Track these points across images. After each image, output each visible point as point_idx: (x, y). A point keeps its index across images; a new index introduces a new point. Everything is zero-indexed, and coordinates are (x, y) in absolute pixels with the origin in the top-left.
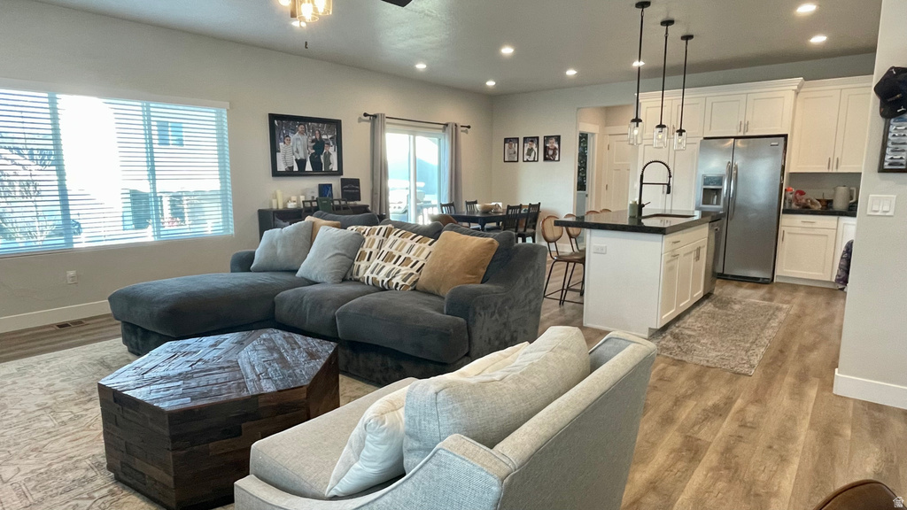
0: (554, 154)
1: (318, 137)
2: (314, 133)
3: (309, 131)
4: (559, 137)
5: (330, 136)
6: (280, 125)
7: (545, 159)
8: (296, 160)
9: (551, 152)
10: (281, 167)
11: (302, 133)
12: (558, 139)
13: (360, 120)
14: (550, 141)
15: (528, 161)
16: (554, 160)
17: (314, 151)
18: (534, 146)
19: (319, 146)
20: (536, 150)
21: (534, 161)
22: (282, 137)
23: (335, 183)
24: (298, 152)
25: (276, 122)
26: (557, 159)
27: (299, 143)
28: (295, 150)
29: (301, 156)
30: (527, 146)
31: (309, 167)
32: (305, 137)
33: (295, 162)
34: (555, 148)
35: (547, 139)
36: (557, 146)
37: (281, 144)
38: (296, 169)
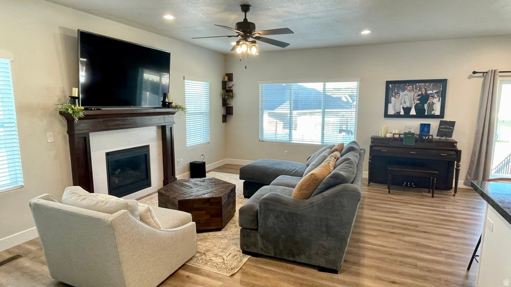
1: (423, 93)
2: (420, 89)
3: (416, 89)
5: (434, 91)
6: (393, 87)
8: (403, 108)
10: (391, 112)
11: (410, 91)
13: (470, 77)
17: (419, 102)
19: (424, 98)
22: (394, 94)
23: (434, 124)
24: (405, 102)
25: (390, 85)
27: (407, 97)
28: (403, 101)
29: (408, 105)
31: (413, 112)
32: (412, 93)
33: (402, 109)
37: (393, 99)
38: (402, 113)
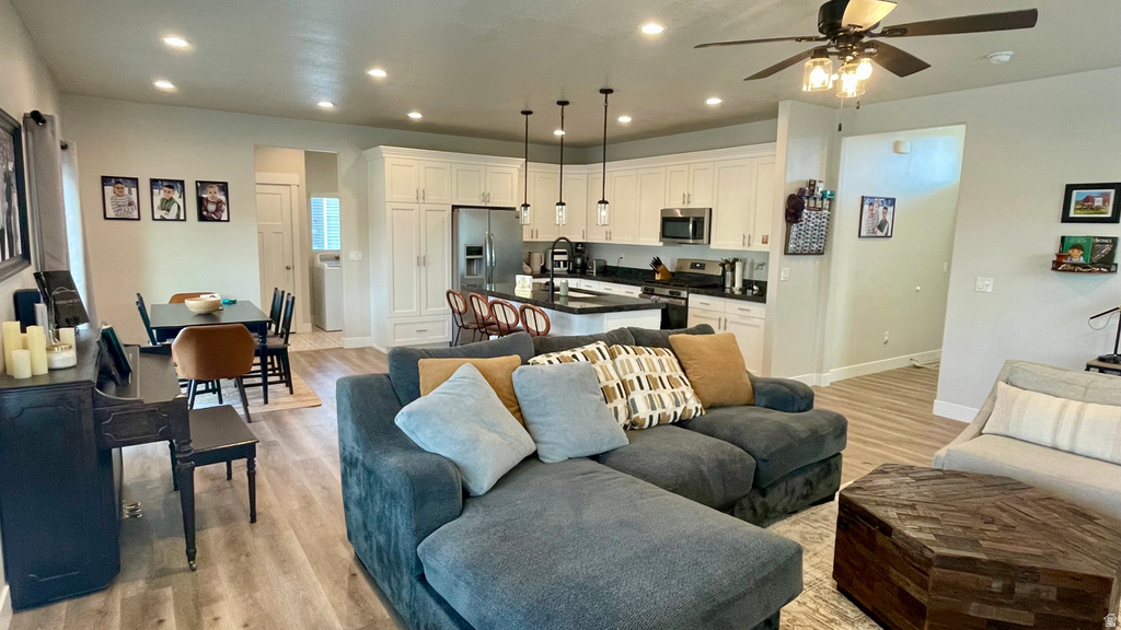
0: (219, 209)
4: (226, 184)
7: (202, 218)
9: (212, 207)
12: (224, 187)
14: (209, 190)
15: (163, 219)
16: (219, 220)
18: (176, 195)
20: (181, 202)
21: (178, 219)
26: (224, 217)
30: (160, 195)
34: (220, 202)
35: (202, 185)
36: (223, 198)
